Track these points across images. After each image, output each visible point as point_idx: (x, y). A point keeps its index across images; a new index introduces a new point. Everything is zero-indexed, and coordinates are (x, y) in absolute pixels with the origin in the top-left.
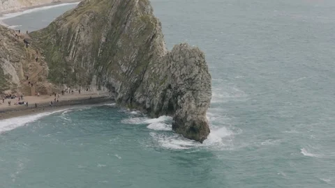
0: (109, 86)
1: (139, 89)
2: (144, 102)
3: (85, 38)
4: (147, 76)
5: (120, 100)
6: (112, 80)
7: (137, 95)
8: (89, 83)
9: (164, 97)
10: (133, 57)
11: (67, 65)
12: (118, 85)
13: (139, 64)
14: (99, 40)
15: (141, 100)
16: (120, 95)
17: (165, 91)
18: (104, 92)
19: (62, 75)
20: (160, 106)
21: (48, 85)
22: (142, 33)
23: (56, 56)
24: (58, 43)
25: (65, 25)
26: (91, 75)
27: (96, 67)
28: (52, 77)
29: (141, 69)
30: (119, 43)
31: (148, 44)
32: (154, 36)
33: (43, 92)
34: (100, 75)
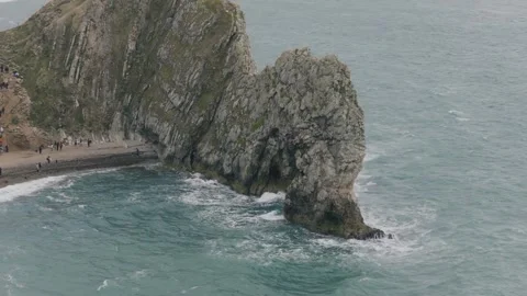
0: (147, 132)
1: (209, 136)
2: (219, 163)
3: (96, 43)
4: (222, 113)
5: (170, 158)
6: (152, 121)
7: (204, 148)
8: (107, 127)
9: (261, 153)
10: (194, 76)
11: (65, 92)
12: (164, 130)
13: (205, 90)
14: (123, 48)
15: (212, 159)
16: (170, 150)
17: (265, 140)
18: (136, 143)
19: (56, 112)
20: (255, 169)
21: (30, 130)
22: (210, 32)
23: (44, 78)
24: (46, 53)
25: (60, 20)
26: (111, 112)
27: (120, 97)
28: (37, 117)
29: (210, 99)
30: (163, 52)
31: (222, 52)
32: (233, 37)
33: (21, 144)
34: (127, 111)
